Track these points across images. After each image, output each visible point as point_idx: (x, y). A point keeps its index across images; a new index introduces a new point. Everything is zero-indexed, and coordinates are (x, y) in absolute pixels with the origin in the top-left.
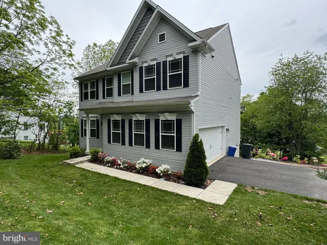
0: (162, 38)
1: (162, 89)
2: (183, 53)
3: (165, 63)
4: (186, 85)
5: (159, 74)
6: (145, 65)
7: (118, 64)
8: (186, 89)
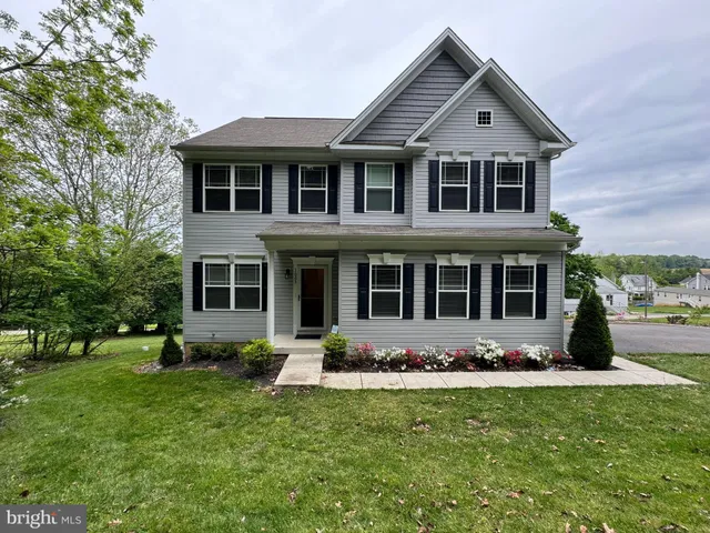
0: (484, 118)
1: (482, 209)
2: (525, 154)
3: (489, 165)
4: (530, 208)
5: (475, 182)
6: (446, 159)
7: (355, 142)
8: (529, 215)
